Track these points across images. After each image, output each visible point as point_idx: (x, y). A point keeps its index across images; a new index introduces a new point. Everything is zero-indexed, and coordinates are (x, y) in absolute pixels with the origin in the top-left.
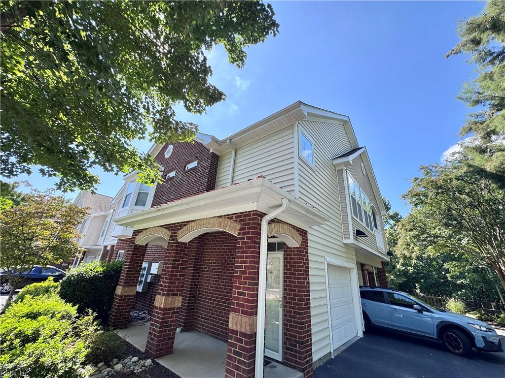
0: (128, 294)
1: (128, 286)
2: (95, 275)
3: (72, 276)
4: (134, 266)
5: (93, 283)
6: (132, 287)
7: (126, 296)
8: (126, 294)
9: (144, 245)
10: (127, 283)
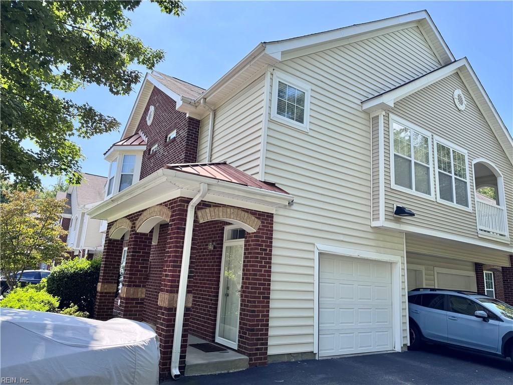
0: (108, 291)
1: (107, 282)
2: (75, 272)
3: (55, 272)
4: (111, 262)
5: (74, 280)
6: (112, 284)
7: (106, 293)
8: (105, 291)
9: (120, 239)
10: (106, 279)
